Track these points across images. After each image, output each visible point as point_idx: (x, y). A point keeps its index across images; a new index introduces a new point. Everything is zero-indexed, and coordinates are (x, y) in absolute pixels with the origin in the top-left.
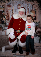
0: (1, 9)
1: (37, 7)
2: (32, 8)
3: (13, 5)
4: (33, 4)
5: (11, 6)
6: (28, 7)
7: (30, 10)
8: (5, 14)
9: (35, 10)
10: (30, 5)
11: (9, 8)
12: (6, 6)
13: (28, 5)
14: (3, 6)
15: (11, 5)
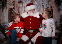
0: (11, 5)
1: (54, 4)
2: (47, 5)
3: (25, 2)
4: (49, 1)
5: (22, 3)
6: (43, 3)
7: (45, 7)
8: (15, 12)
9: (51, 7)
10: (45, 2)
11: (21, 5)
12: (17, 3)
13: (42, 1)
14: (13, 3)
15: (23, 1)
